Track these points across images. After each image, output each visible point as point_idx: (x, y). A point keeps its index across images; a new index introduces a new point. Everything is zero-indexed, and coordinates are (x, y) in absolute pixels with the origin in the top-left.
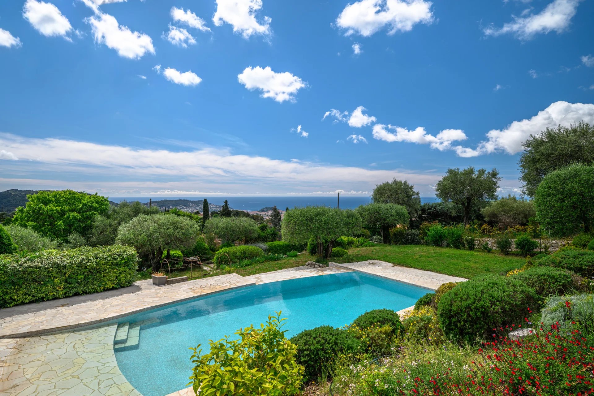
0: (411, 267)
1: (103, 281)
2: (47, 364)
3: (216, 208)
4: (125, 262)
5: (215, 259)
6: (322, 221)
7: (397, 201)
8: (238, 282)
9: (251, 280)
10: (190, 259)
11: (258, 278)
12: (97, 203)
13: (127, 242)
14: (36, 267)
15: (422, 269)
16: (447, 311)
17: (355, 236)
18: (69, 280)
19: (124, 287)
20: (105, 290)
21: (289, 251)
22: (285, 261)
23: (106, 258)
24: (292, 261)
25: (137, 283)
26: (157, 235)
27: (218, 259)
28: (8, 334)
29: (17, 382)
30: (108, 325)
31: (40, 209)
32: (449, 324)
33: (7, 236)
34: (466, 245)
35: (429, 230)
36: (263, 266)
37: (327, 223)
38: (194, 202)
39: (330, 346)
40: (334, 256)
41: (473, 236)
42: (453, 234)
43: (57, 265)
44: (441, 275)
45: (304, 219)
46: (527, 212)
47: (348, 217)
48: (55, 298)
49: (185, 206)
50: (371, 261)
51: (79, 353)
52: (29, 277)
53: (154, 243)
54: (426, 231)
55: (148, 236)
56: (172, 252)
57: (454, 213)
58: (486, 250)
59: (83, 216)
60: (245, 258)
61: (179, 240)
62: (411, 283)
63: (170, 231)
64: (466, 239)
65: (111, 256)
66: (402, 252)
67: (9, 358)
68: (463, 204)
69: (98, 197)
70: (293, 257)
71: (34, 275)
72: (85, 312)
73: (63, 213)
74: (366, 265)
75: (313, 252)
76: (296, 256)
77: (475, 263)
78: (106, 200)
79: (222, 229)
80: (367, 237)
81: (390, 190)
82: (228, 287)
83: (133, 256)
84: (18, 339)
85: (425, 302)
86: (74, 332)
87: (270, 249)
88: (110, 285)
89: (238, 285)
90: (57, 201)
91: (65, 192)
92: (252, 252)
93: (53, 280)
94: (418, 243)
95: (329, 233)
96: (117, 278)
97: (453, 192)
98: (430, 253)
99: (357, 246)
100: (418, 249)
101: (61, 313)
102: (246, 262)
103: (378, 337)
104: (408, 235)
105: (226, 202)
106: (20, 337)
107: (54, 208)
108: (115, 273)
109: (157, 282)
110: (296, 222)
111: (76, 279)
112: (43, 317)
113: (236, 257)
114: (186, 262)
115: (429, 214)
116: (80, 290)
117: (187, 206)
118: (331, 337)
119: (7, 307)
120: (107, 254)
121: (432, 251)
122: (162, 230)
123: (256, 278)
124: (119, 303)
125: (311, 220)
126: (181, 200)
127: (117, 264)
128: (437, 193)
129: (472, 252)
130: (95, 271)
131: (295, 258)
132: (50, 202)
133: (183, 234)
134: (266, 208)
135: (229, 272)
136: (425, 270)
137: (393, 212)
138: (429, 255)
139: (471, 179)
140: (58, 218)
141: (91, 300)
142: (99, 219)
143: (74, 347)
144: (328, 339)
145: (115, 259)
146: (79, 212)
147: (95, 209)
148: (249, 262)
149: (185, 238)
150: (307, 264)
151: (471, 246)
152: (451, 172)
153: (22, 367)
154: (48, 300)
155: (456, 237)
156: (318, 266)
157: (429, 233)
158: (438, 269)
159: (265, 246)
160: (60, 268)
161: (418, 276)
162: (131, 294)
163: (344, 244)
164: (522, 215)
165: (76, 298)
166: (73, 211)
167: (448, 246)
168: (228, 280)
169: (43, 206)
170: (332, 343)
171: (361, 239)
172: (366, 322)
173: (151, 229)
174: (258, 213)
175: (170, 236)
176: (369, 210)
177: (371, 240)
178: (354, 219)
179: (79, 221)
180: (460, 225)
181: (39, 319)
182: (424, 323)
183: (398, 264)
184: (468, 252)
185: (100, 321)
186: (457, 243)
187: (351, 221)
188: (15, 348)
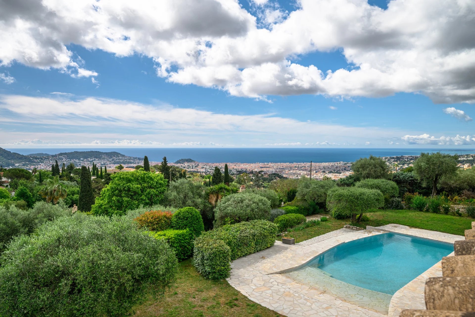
0: (423, 229)
1: (267, 243)
3: (129, 159)
14: (246, 236)
18: (256, 243)
20: (266, 248)
22: (324, 224)
24: (329, 224)
28: (273, 272)
38: (107, 154)
42: (433, 203)
46: (470, 181)
48: (250, 254)
49: (97, 158)
50: (395, 225)
58: (457, 215)
64: (444, 206)
70: (325, 221)
72: (285, 261)
76: (327, 220)
84: (280, 274)
86: (296, 270)
92: (301, 219)
93: (251, 243)
94: (402, 208)
101: (273, 262)
102: (301, 226)
104: (393, 201)
116: (259, 249)
117: (99, 158)
126: (93, 152)
134: (182, 160)
136: (433, 230)
141: (272, 254)
150: (345, 226)
151: (447, 211)
155: (436, 205)
156: (356, 229)
157: (414, 202)
158: (442, 230)
160: (253, 236)
162: (287, 250)
164: (466, 183)
165: (260, 254)
174: (174, 164)
181: (269, 265)
183: (412, 227)
184: (445, 216)
185: (302, 265)
186: (436, 209)
188: (288, 278)
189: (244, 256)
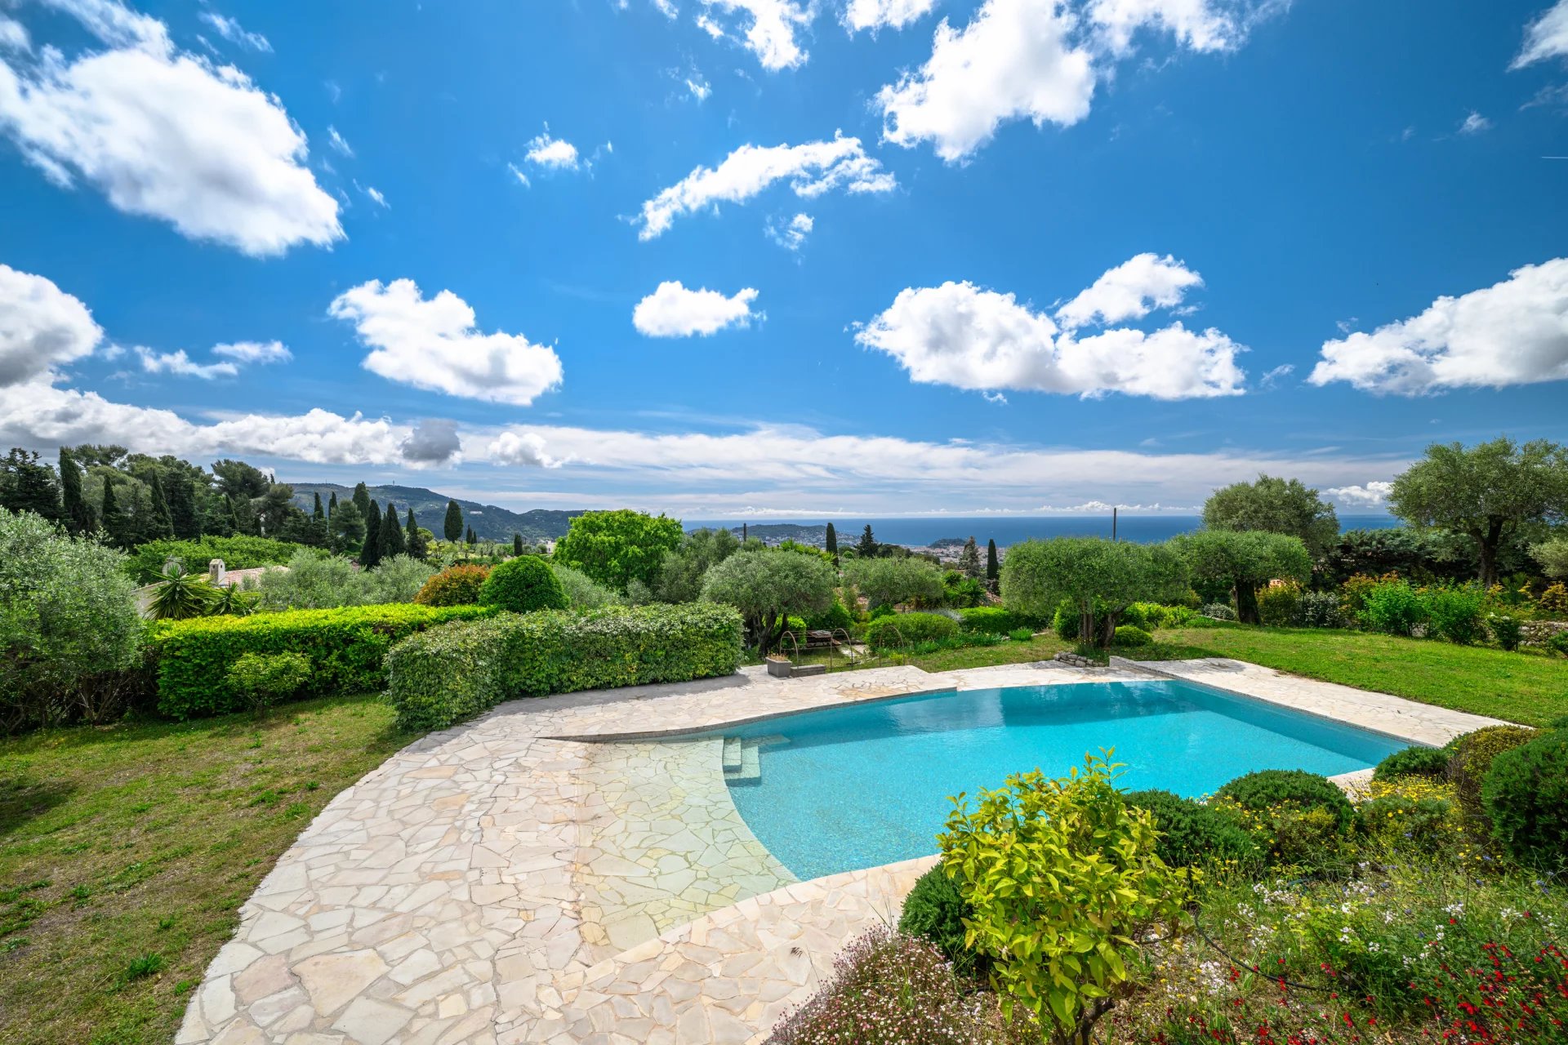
1: (692, 663)
2: (633, 789)
4: (726, 633)
5: (867, 636)
6: (1094, 568)
7: (1271, 525)
8: (922, 683)
9: (944, 680)
10: (819, 633)
11: (959, 678)
12: (666, 529)
13: (719, 598)
14: (601, 633)
15: (1362, 687)
16: (1519, 796)
17: (1164, 603)
18: (645, 657)
19: (722, 676)
20: (696, 678)
21: (1015, 628)
22: (1007, 647)
23: (696, 624)
24: (1023, 648)
25: (744, 670)
26: (769, 587)
27: (873, 636)
28: (573, 734)
29: (598, 810)
30: (709, 738)
31: (587, 540)
32: (1530, 828)
33: (557, 583)
34: (1491, 637)
35: (1369, 596)
36: (961, 654)
37: (1103, 572)
39: (1182, 834)
40: (1119, 643)
41: (1517, 614)
42: (1447, 606)
43: (627, 632)
44: (1423, 705)
45: (1051, 563)
47: (1155, 561)
48: (626, 685)
50: (1216, 661)
51: (676, 779)
52: (592, 649)
53: (764, 602)
54: (1364, 597)
55: (754, 589)
56: (790, 619)
57: (1444, 555)
58: (1559, 653)
59: (646, 552)
60: (926, 637)
61: (805, 597)
62: (1334, 716)
63: (790, 580)
64: (1491, 621)
65: (703, 620)
66: (1296, 645)
67: (580, 772)
68: (1476, 532)
69: (666, 520)
70: (1022, 640)
71: (598, 646)
72: (673, 713)
73: (617, 547)
74: (1202, 669)
75: (1069, 632)
76: (1029, 639)
77: (1531, 683)
78: (678, 525)
79: (876, 580)
80: (1195, 606)
81: (1253, 502)
82: (904, 691)
83: (736, 622)
84: (587, 744)
85: (1406, 766)
86: (660, 742)
87: (969, 623)
88: (702, 671)
89: (924, 688)
90: (610, 528)
91: (620, 512)
92: (937, 628)
93: (623, 656)
94: (1336, 625)
95: (1110, 594)
96: (712, 659)
97: (1443, 501)
98: (1379, 649)
99: (1172, 626)
100: (1340, 639)
101: (638, 710)
102: (926, 644)
103: (1300, 832)
104: (1306, 605)
105: (868, 529)
106: (590, 742)
107: (606, 539)
108: (710, 649)
109: (777, 671)
110: (1033, 570)
111: (654, 656)
112: (614, 714)
113: (907, 634)
114: (811, 639)
115: (1364, 556)
116: (659, 675)
118: (1180, 816)
119: (564, 693)
120: (697, 617)
121: (1385, 646)
122: (777, 578)
123: (955, 677)
124: (721, 701)
125: (1069, 565)
127: (713, 636)
128: (1395, 505)
129: (1512, 655)
130: (680, 645)
131: (1029, 643)
132: (600, 528)
133: (812, 586)
134: (945, 541)
135: (899, 663)
137: (1267, 551)
138: (1378, 656)
139: (1504, 468)
140: (612, 555)
141: (677, 693)
142: (670, 559)
143: (665, 767)
144: (1175, 820)
145: (709, 627)
146: (640, 546)
147: (664, 541)
148: (934, 645)
149: (815, 595)
150: (1057, 656)
151: (1509, 640)
152: (1438, 452)
153: (601, 789)
154: (616, 687)
155: (1458, 616)
156: (1083, 664)
157: (1370, 602)
158: (1411, 690)
159: (958, 615)
160: (632, 636)
161: (1354, 704)
162: (736, 689)
163: (1141, 619)
165: (654, 689)
166: (632, 543)
167: (1430, 635)
168: (902, 678)
169: (591, 537)
170: (1185, 829)
171: (1183, 611)
172: (1255, 794)
173: (759, 576)
175: (790, 589)
176: (1201, 546)
177: (1204, 613)
178: (1171, 566)
179: (641, 560)
180: (1468, 585)
181: (609, 716)
182: (1428, 815)
183: (1290, 672)
184: (1501, 655)
185: (698, 730)
186: (1463, 629)
187: (1162, 570)
188: (585, 757)
189: (594, 688)
